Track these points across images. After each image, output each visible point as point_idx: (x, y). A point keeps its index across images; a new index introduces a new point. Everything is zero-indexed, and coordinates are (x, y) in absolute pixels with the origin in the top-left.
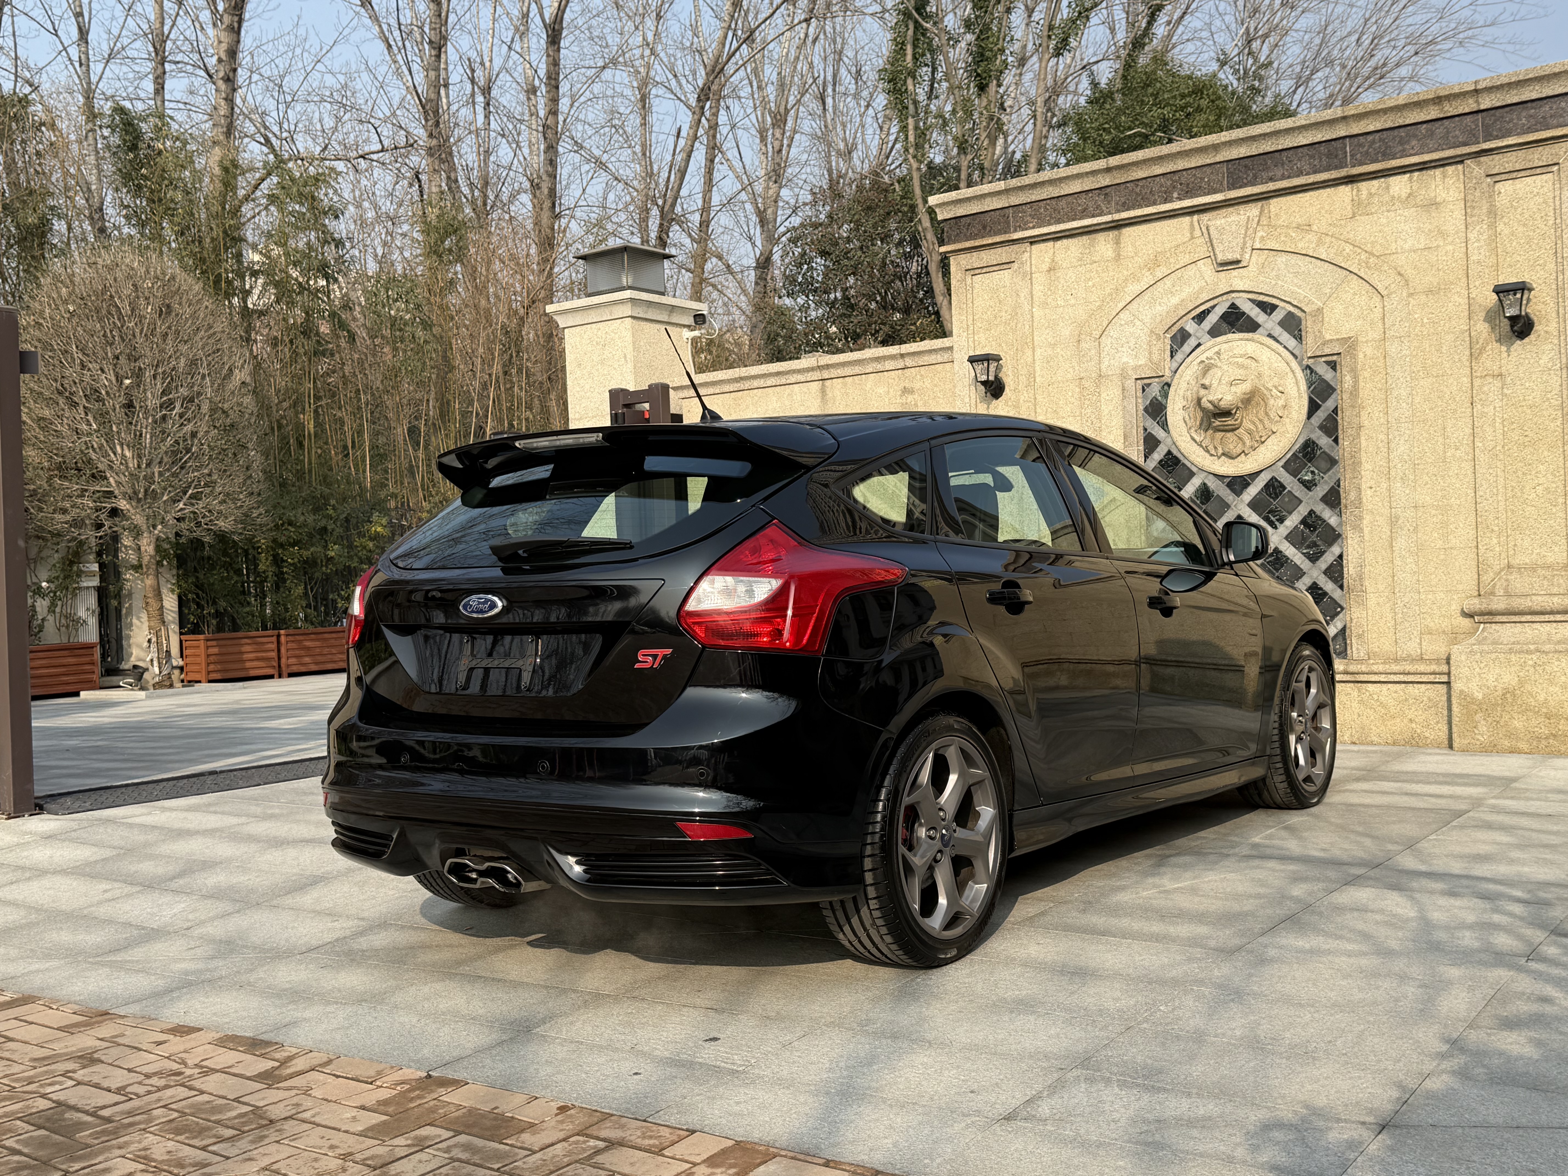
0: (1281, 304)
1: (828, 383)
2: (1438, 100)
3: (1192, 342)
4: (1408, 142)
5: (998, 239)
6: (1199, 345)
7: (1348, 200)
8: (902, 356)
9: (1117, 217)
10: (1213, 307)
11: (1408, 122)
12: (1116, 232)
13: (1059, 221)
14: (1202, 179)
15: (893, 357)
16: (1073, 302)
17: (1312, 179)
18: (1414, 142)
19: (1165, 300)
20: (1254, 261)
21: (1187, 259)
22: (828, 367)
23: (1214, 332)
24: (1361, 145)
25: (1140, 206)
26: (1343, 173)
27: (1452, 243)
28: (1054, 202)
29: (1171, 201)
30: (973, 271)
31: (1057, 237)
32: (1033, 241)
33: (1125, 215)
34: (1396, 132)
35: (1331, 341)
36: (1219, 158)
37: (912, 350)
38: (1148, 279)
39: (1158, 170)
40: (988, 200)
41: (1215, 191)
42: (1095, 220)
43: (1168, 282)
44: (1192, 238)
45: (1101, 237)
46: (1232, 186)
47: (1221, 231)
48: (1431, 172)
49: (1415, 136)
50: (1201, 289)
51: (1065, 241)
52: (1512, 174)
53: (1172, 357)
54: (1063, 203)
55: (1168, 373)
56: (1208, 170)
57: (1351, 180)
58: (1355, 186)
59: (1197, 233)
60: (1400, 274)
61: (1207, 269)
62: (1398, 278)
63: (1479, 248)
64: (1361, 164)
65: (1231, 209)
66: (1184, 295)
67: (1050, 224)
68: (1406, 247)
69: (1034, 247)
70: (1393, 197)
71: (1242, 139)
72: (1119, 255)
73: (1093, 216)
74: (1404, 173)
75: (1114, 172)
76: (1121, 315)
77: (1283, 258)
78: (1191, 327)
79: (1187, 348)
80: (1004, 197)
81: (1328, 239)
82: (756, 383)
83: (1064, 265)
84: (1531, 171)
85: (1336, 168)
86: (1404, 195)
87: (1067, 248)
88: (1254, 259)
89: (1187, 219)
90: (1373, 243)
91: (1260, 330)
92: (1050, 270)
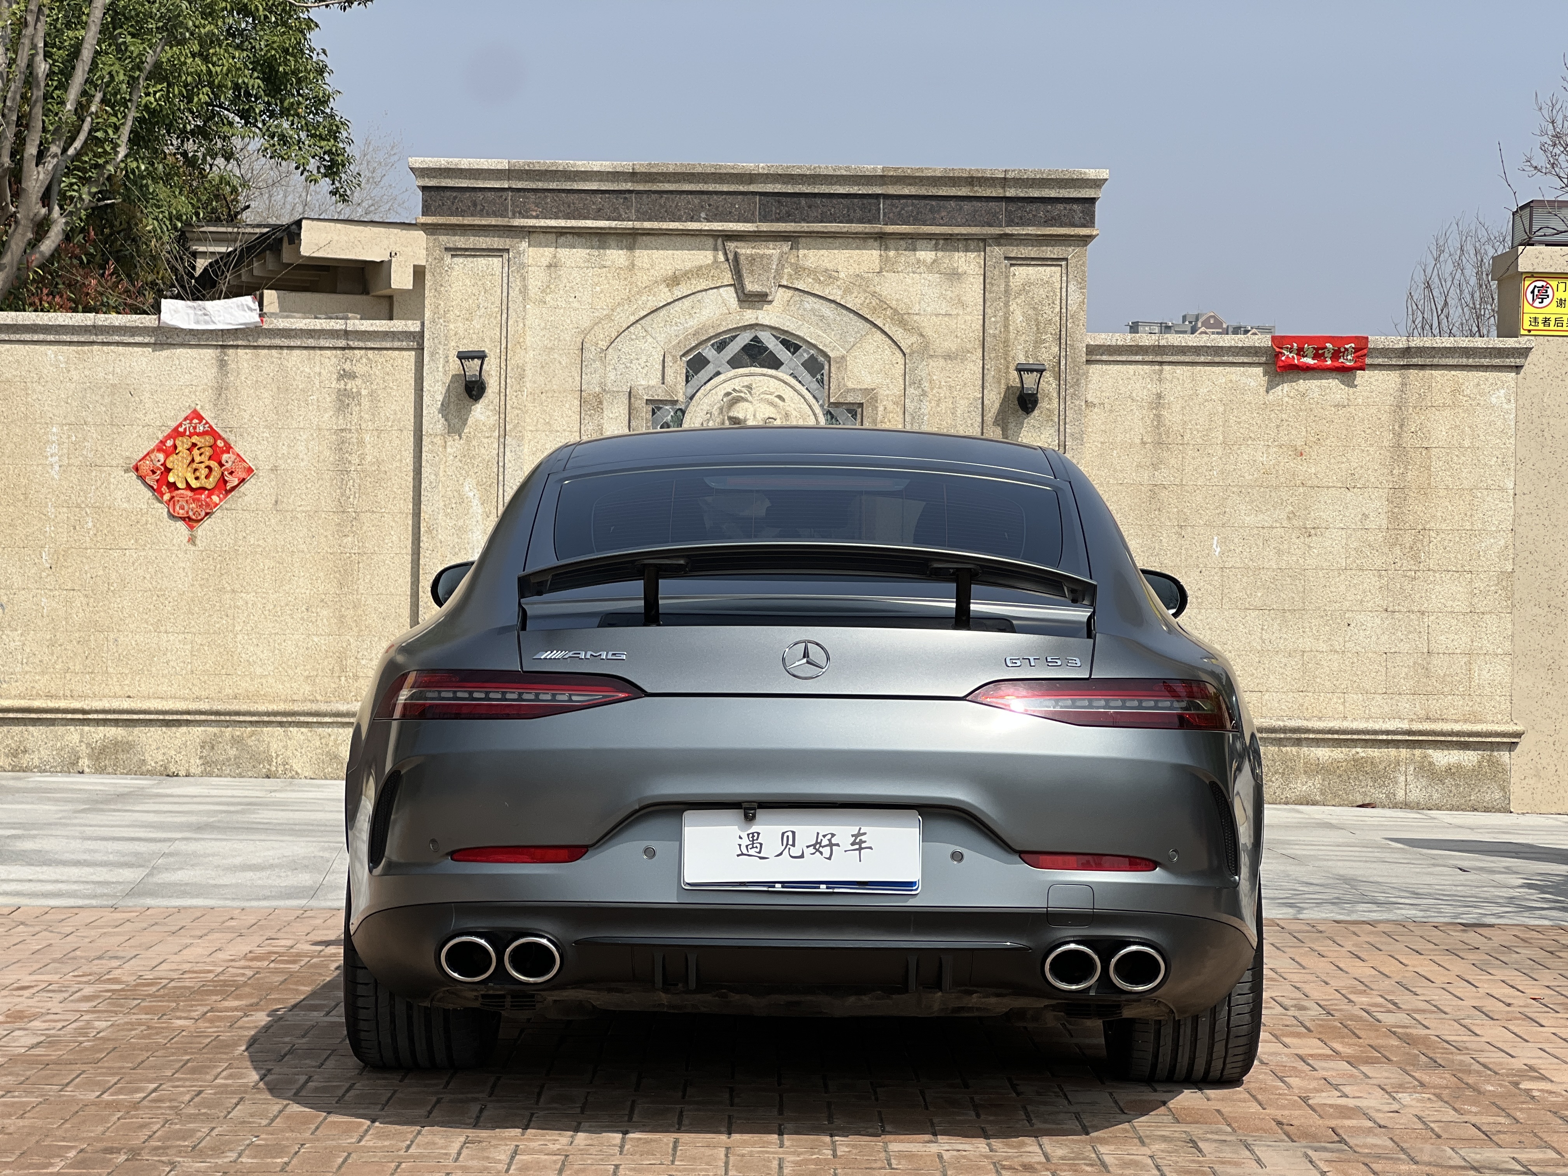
2: (971, 181)
4: (939, 212)
20: (780, 296)
35: (854, 390)
43: (687, 302)
46: (764, 219)
52: (1027, 261)
63: (996, 322)
72: (633, 265)
83: (568, 264)
84: (1044, 261)
90: (897, 300)
92: (550, 266)
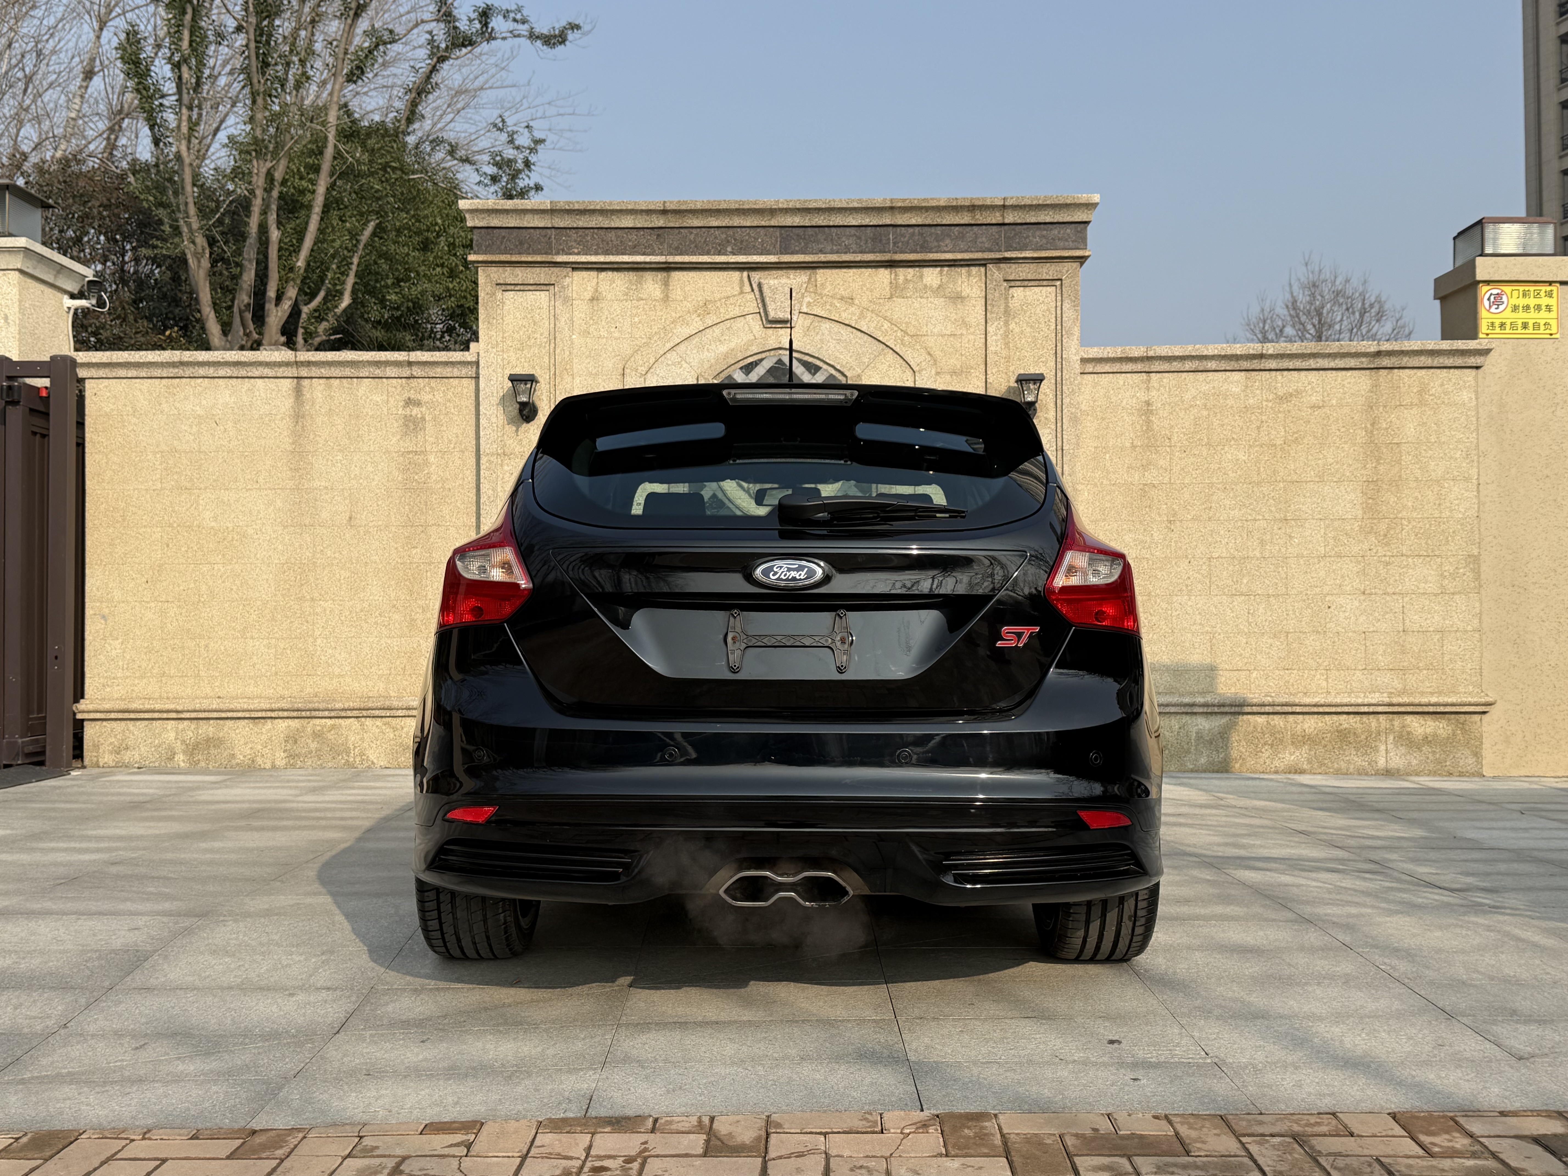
0: (825, 366)
1: (306, 382)
2: (972, 208)
4: (943, 240)
5: (538, 258)
7: (886, 282)
8: (410, 364)
9: (671, 259)
10: (761, 360)
11: (944, 222)
12: (665, 274)
13: (607, 253)
14: (756, 239)
15: (397, 364)
16: (617, 335)
17: (859, 257)
18: (948, 241)
19: (713, 347)
21: (737, 312)
22: (309, 364)
24: (903, 236)
25: (693, 253)
26: (887, 257)
27: (973, 334)
28: (602, 232)
29: (725, 254)
30: (506, 287)
31: (601, 268)
32: (577, 267)
33: (679, 259)
34: (933, 229)
36: (773, 222)
37: (424, 359)
38: (697, 324)
39: (714, 222)
40: (528, 217)
41: (769, 253)
42: (648, 259)
43: (717, 330)
44: (742, 292)
45: (648, 276)
46: (785, 251)
47: (774, 290)
48: (959, 270)
49: (949, 236)
50: (750, 343)
51: (610, 273)
52: (1025, 283)
54: (612, 235)
56: (762, 231)
57: (891, 264)
58: (893, 270)
59: (747, 288)
60: (929, 354)
61: (755, 324)
62: (928, 358)
63: (996, 341)
64: (902, 252)
65: (780, 272)
66: (732, 345)
67: (596, 254)
68: (935, 331)
69: (576, 273)
70: (926, 286)
71: (798, 209)
72: (667, 296)
73: (644, 254)
74: (936, 266)
75: (670, 216)
76: (668, 355)
77: (827, 325)
78: (738, 376)
80: (547, 217)
81: (869, 314)
83: (609, 297)
84: (1040, 282)
85: (880, 251)
86: (935, 286)
87: (613, 281)
88: (800, 322)
89: (736, 275)
90: (907, 323)
92: (592, 299)
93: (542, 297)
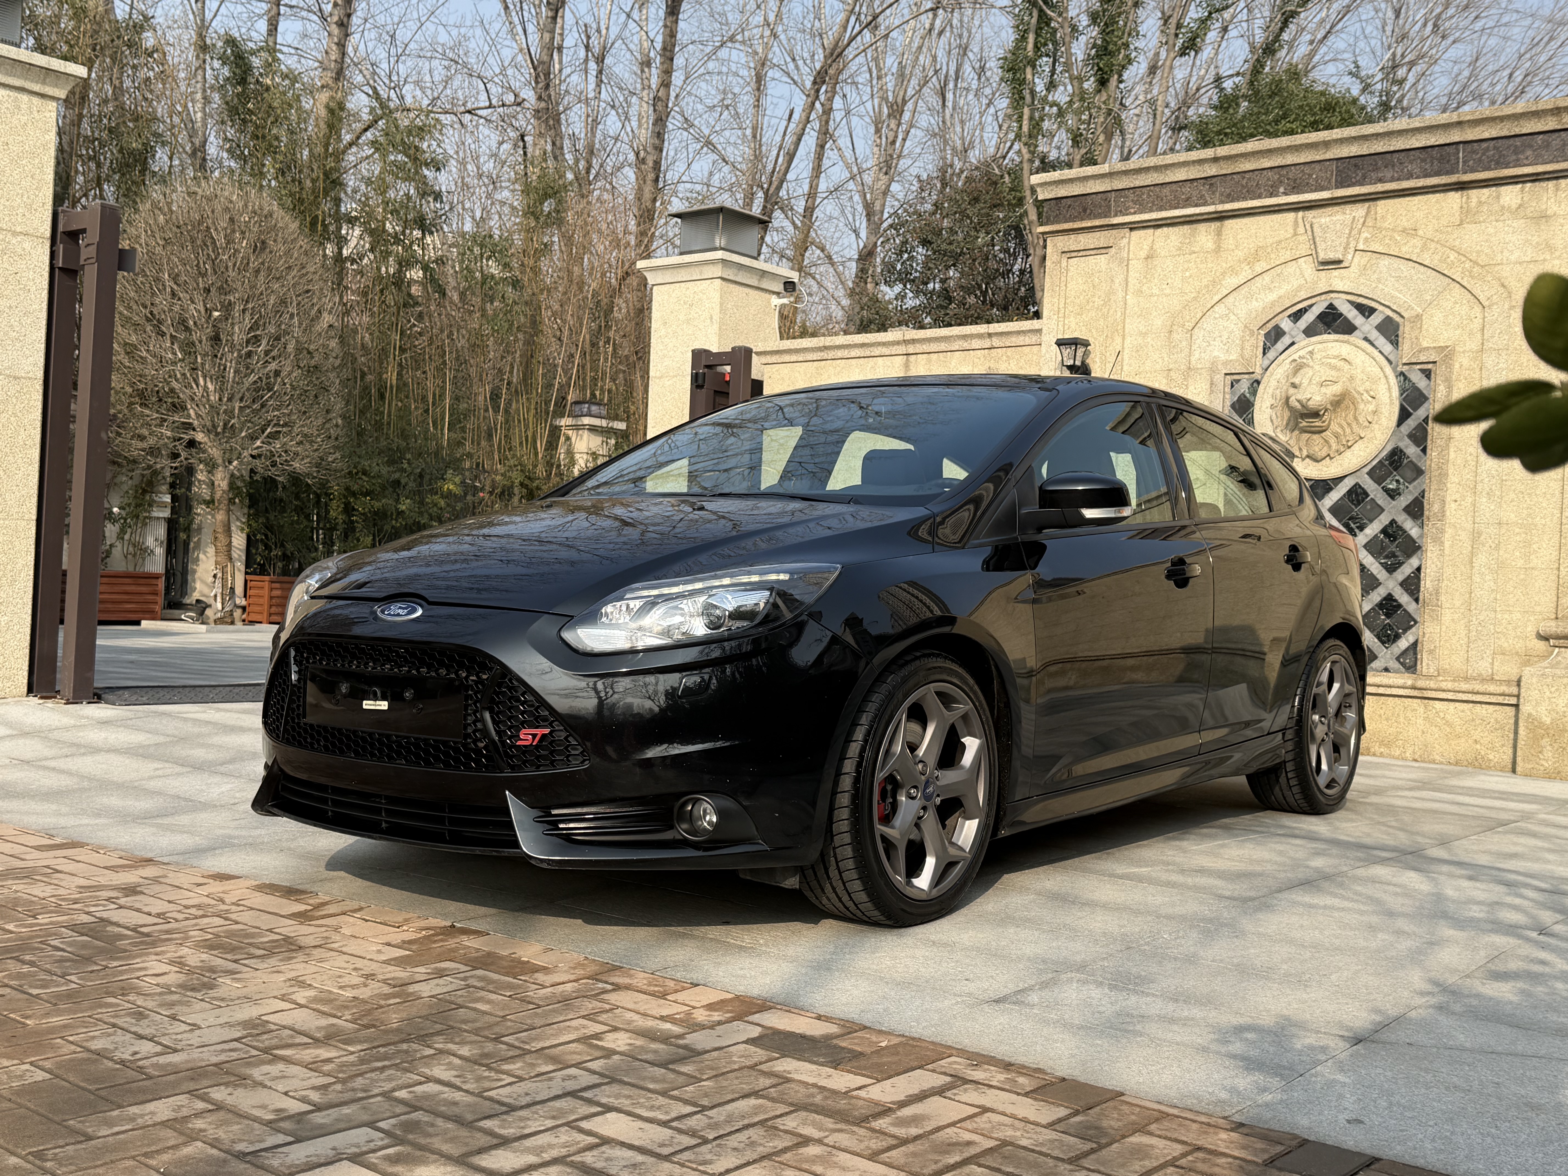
0: (1381, 308)
1: (912, 358)
3: (1286, 340)
5: (1097, 222)
6: (1293, 344)
7: (1456, 207)
8: (990, 335)
9: (1220, 207)
10: (1311, 306)
11: (1524, 131)
12: (1218, 224)
13: (1161, 209)
14: (1310, 175)
15: (980, 336)
16: (1168, 291)
17: (1421, 183)
18: (1529, 153)
19: (1262, 296)
21: (1288, 256)
22: (913, 341)
23: (1310, 332)
24: (1474, 152)
25: (1245, 199)
26: (1453, 178)
28: (1157, 189)
29: (1277, 196)
30: (1070, 254)
31: (1157, 225)
32: (1133, 227)
33: (1228, 206)
34: (1511, 141)
36: (1329, 155)
37: (1000, 330)
38: (1246, 274)
39: (1266, 163)
40: (1091, 183)
41: (1322, 189)
42: (1198, 210)
44: (1295, 234)
45: (1202, 227)
47: (1325, 229)
48: (1544, 184)
49: (1531, 146)
50: (1299, 288)
51: (1165, 229)
53: (1264, 354)
54: (1166, 191)
55: (1258, 370)
56: (1317, 167)
57: (1461, 186)
58: (1465, 193)
59: (1301, 230)
60: (1503, 286)
61: (1307, 267)
62: (1501, 290)
64: (1473, 171)
65: (1336, 208)
66: (1282, 292)
67: (1151, 211)
68: (1513, 258)
69: (1134, 233)
70: (1503, 207)
71: (1354, 138)
73: (1196, 206)
74: (1517, 183)
75: (1222, 163)
76: (1216, 308)
77: (1386, 261)
78: (1286, 324)
79: (1280, 346)
80: (1107, 180)
81: (1433, 245)
82: (839, 353)
85: (1448, 173)
86: (1514, 206)
87: (1167, 237)
88: (1356, 260)
89: (1292, 215)
91: (1356, 333)
93: (1102, 260)
